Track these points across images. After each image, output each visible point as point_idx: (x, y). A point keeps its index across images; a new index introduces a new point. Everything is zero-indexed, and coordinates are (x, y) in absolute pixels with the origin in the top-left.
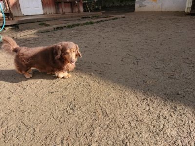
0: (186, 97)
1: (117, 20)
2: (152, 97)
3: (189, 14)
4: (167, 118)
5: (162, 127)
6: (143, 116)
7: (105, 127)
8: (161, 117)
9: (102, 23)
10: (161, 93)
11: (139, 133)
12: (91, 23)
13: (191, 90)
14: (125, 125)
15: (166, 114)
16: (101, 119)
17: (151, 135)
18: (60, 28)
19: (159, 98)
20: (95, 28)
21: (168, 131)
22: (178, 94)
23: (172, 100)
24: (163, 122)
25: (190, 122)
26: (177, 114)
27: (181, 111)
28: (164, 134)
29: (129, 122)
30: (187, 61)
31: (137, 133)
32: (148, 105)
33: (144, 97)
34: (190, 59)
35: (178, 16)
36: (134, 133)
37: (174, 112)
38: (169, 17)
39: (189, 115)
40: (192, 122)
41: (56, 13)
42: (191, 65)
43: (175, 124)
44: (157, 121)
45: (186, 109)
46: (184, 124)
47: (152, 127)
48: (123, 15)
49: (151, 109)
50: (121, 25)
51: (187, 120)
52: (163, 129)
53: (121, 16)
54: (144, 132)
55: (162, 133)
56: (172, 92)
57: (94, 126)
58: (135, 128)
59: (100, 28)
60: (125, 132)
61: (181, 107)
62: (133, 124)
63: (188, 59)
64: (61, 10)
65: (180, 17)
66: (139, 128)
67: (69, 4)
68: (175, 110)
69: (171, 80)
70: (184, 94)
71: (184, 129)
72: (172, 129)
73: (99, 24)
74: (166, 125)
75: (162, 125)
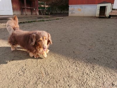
0: (100, 61)
1: (58, 20)
2: (79, 61)
3: (98, 17)
4: (88, 74)
5: (85, 80)
6: (72, 74)
7: (46, 83)
8: (85, 74)
9: (50, 21)
10: (84, 59)
11: (70, 85)
12: (43, 21)
13: (102, 56)
14: (61, 80)
15: (88, 72)
16: (44, 77)
17: (78, 86)
18: (23, 22)
19: (83, 61)
20: (45, 23)
21: (90, 83)
22: (95, 59)
23: (91, 63)
24: (86, 77)
25: (103, 76)
26: (94, 71)
27: (97, 69)
28: (87, 85)
29: (63, 78)
30: (99, 40)
31: (68, 85)
32: (76, 66)
33: (73, 62)
34: (100, 39)
35: (93, 18)
36: (67, 85)
37: (93, 70)
38: (87, 19)
39: (102, 72)
40: (104, 76)
41: (22, 15)
42: (102, 43)
43: (94, 78)
44: (82, 77)
45: (100, 68)
46: (100, 78)
47: (79, 81)
48: (62, 18)
49: (78, 69)
50: (61, 23)
51: (101, 75)
52: (86, 82)
53: (61, 18)
54: (73, 85)
55: (85, 84)
56: (91, 58)
57: (38, 83)
58: (67, 82)
59: (48, 23)
60: (60, 85)
61: (97, 67)
62: (66, 80)
63: (99, 39)
64: (24, 13)
65: (94, 19)
66: (70, 82)
67: (30, 10)
68: (93, 69)
69: (90, 51)
70: (98, 59)
71: (99, 81)
72: (92, 81)
73: (48, 21)
74: (88, 79)
75: (86, 79)
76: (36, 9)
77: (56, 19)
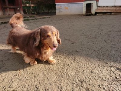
0: (81, 52)
1: (45, 19)
2: (61, 54)
3: (85, 15)
4: (69, 65)
5: (65, 71)
6: (53, 67)
7: (23, 79)
8: (66, 65)
9: (36, 20)
10: (66, 52)
11: (49, 78)
12: (28, 20)
13: (85, 48)
14: (40, 75)
15: (69, 63)
16: (21, 74)
17: (57, 78)
18: (5, 22)
19: (65, 54)
20: (30, 23)
21: (69, 73)
22: (77, 51)
23: (73, 55)
24: (66, 68)
26: (75, 62)
27: (78, 60)
28: (66, 75)
29: (43, 72)
30: (83, 35)
31: (48, 78)
32: (58, 59)
33: (56, 55)
36: (46, 78)
37: (74, 61)
38: (75, 17)
39: (83, 62)
40: (85, 65)
41: (4, 15)
42: (85, 36)
43: (74, 68)
44: (63, 68)
45: (81, 59)
46: (80, 67)
47: (59, 72)
48: (49, 16)
49: (60, 61)
50: (48, 21)
51: (81, 64)
52: (66, 72)
53: (47, 16)
54: (53, 77)
55: (65, 75)
56: (73, 51)
58: (47, 75)
59: (34, 22)
60: (39, 79)
61: (78, 58)
62: (45, 73)
63: (83, 34)
64: (7, 13)
65: (81, 17)
66: (50, 74)
67: (13, 9)
68: (75, 60)
69: (73, 45)
70: (80, 51)
71: (80, 70)
72: (72, 71)
74: (68, 69)
75: (66, 70)
76: (20, 8)
77: (43, 18)
